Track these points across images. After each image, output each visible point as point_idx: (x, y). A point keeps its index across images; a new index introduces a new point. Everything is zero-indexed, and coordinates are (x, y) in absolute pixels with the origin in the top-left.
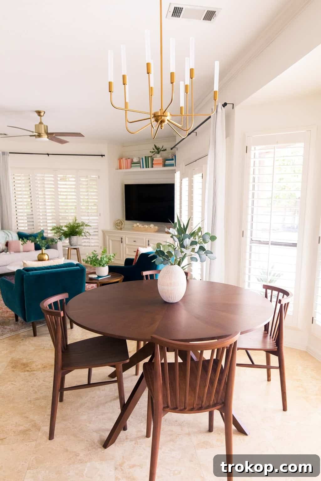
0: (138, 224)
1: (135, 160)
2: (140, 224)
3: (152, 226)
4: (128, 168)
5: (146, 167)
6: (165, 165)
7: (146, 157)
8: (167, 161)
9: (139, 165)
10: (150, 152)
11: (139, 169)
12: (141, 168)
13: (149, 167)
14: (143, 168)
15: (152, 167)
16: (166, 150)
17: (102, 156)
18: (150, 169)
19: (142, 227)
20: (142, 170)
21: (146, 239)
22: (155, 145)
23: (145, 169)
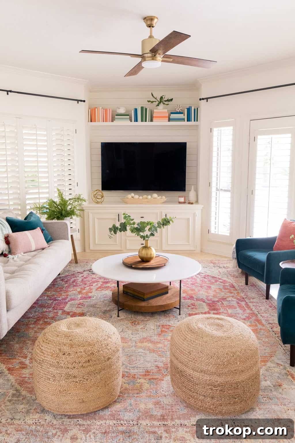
0: (133, 195)
1: (122, 111)
2: (135, 195)
3: (155, 195)
4: (106, 121)
5: (142, 121)
6: (170, 120)
7: (142, 108)
8: (172, 115)
9: (128, 117)
10: (149, 101)
11: (127, 123)
12: (131, 121)
13: (146, 121)
14: (136, 120)
15: (152, 121)
16: (172, 100)
17: (78, 101)
18: (148, 123)
19: (141, 198)
20: (133, 123)
21: (162, 213)
22: (152, 93)
23: (139, 123)
